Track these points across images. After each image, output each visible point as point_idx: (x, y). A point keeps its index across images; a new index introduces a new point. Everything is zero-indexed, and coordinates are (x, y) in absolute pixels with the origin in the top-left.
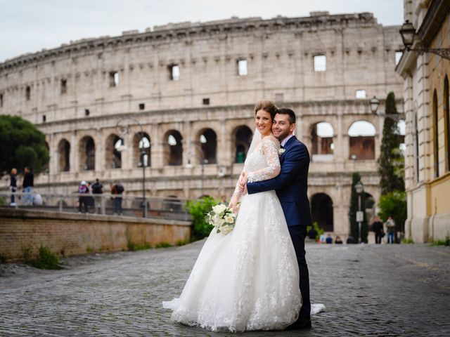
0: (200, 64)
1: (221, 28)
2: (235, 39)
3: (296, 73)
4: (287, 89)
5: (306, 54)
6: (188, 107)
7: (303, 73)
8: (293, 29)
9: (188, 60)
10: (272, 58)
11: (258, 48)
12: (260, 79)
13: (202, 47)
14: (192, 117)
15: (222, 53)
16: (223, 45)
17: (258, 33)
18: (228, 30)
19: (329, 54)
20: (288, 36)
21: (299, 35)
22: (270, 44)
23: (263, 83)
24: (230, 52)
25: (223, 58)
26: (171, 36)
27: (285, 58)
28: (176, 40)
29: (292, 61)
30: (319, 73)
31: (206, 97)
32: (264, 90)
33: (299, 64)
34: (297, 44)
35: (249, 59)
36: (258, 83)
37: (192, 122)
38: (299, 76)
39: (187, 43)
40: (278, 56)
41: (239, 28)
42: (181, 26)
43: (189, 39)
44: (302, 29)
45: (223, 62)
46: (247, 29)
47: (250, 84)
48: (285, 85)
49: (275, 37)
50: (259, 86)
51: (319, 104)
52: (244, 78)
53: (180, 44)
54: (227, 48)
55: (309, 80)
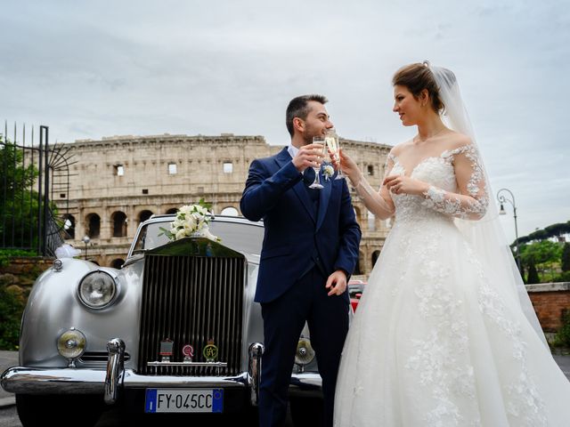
0: (140, 165)
1: (158, 141)
2: (167, 149)
3: (213, 174)
4: (206, 184)
5: (219, 161)
6: (131, 195)
7: (217, 174)
8: (210, 144)
9: (131, 162)
10: (195, 163)
11: (185, 156)
12: (186, 177)
13: (142, 153)
14: (135, 202)
15: (158, 158)
16: (158, 152)
17: (185, 145)
18: (162, 142)
19: (234, 162)
20: (207, 149)
21: (214, 148)
22: (193, 154)
23: (189, 180)
24: (164, 158)
25: (158, 162)
26: (117, 144)
27: (204, 163)
28: (121, 148)
29: (209, 165)
30: (228, 174)
31: (146, 188)
32: (190, 184)
33: (214, 168)
34: (213, 154)
35: (178, 163)
36: (185, 179)
37: (134, 206)
38: (215, 176)
39: (130, 150)
40: (199, 162)
41: (171, 141)
42: (124, 138)
43: (131, 147)
44: (216, 144)
45: (158, 165)
46: (177, 142)
47: (179, 180)
48: (204, 181)
49: (197, 149)
50: (186, 182)
51: (230, 195)
52: (174, 175)
53: (124, 151)
54: (161, 155)
55: (221, 179)
